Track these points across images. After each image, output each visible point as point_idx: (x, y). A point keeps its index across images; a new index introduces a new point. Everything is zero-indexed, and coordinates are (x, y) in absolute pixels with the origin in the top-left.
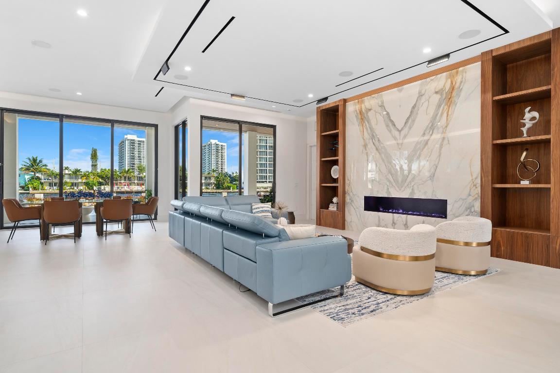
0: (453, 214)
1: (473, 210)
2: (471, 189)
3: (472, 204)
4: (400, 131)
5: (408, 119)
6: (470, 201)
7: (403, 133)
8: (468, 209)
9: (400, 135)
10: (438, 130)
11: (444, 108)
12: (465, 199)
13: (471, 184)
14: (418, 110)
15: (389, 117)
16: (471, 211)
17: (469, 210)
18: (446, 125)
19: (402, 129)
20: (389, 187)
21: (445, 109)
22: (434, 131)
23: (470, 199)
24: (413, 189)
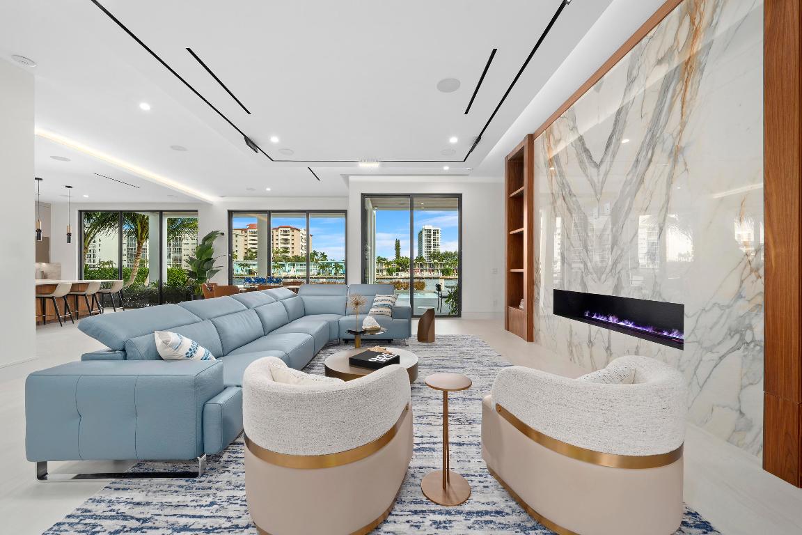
0: (698, 342)
1: (748, 338)
2: (742, 282)
3: (747, 322)
4: (598, 166)
5: (610, 138)
6: (741, 313)
7: (603, 168)
8: (736, 332)
9: (599, 175)
10: (664, 143)
11: (675, 90)
12: (728, 307)
13: (742, 265)
14: (627, 114)
15: (583, 144)
16: (742, 339)
17: (737, 337)
18: (679, 128)
19: (601, 162)
20: (584, 275)
21: (678, 90)
22: (656, 150)
23: (742, 307)
24: (618, 279)
